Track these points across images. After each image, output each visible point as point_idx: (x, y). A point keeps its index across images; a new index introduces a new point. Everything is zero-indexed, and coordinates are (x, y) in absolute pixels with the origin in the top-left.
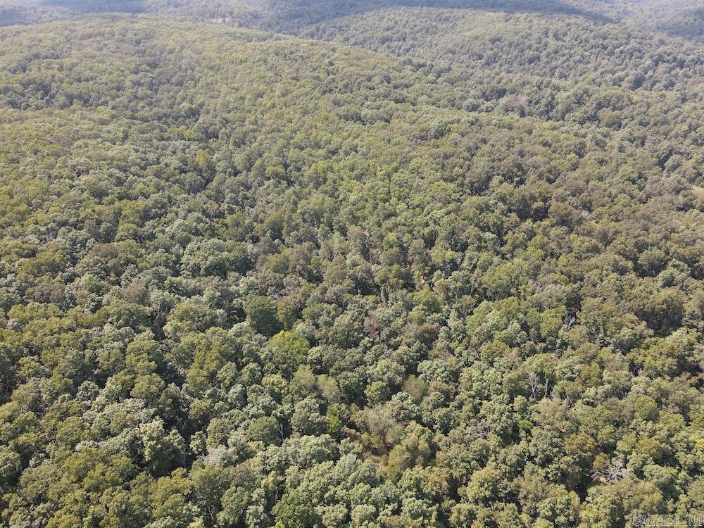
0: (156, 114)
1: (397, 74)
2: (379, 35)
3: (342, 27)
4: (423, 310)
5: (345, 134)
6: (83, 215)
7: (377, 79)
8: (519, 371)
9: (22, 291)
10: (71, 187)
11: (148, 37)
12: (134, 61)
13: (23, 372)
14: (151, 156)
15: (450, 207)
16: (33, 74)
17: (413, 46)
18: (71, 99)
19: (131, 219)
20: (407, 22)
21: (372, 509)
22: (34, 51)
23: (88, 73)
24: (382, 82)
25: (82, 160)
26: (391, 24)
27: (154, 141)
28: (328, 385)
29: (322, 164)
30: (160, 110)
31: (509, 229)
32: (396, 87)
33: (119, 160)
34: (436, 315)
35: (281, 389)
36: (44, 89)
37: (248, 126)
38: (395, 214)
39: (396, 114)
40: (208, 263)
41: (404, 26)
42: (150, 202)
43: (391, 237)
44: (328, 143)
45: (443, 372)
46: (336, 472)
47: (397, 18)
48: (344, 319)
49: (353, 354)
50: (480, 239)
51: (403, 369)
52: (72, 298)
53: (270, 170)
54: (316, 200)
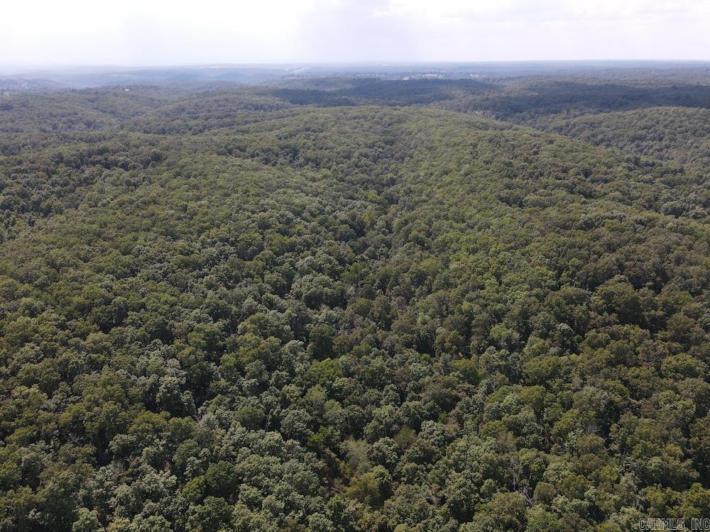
0: (361, 179)
1: (604, 168)
2: (631, 133)
3: (594, 123)
4: (458, 376)
5: (491, 213)
6: (241, 237)
7: (572, 172)
8: (504, 457)
9: (165, 274)
10: (249, 217)
11: (400, 121)
12: (373, 138)
13: (128, 321)
14: (328, 208)
15: (535, 291)
16: (292, 141)
17: (668, 147)
18: (308, 160)
19: (273, 247)
20: (672, 122)
21: (281, 505)
22: (308, 125)
23: (330, 144)
24: (578, 174)
25: (271, 202)
26: (649, 123)
27: (341, 197)
28: (335, 409)
29: (452, 234)
30: (366, 177)
31: (594, 326)
32: (593, 182)
33: (297, 206)
34: (467, 385)
35: (292, 397)
36: (295, 152)
37: (424, 197)
38: (482, 288)
39: (560, 202)
40: (309, 292)
41: (666, 126)
42: (299, 240)
43: (466, 305)
44: (470, 218)
45: (438, 435)
46: (276, 468)
47: (661, 118)
48: (378, 362)
49: (372, 393)
50: (550, 328)
51: (406, 419)
52: (192, 287)
53: (414, 233)
54: (428, 263)
